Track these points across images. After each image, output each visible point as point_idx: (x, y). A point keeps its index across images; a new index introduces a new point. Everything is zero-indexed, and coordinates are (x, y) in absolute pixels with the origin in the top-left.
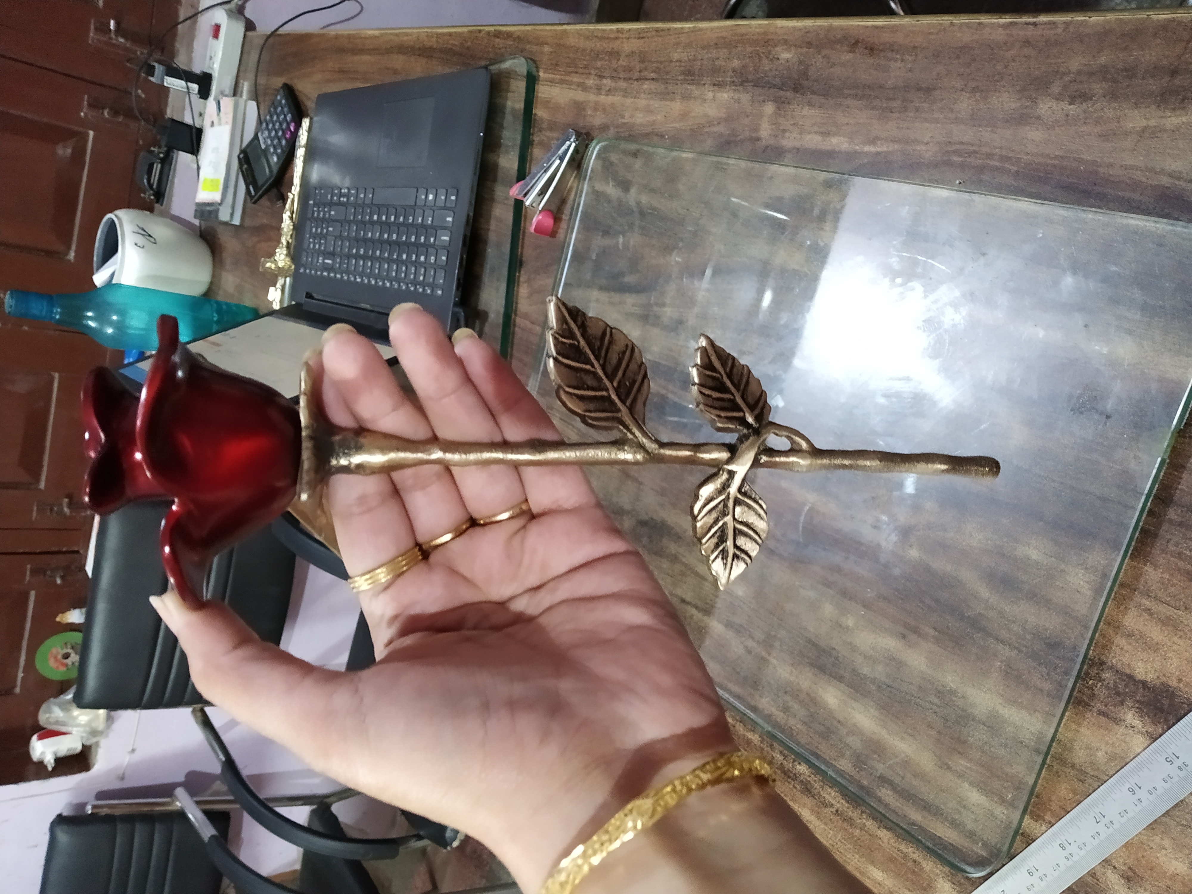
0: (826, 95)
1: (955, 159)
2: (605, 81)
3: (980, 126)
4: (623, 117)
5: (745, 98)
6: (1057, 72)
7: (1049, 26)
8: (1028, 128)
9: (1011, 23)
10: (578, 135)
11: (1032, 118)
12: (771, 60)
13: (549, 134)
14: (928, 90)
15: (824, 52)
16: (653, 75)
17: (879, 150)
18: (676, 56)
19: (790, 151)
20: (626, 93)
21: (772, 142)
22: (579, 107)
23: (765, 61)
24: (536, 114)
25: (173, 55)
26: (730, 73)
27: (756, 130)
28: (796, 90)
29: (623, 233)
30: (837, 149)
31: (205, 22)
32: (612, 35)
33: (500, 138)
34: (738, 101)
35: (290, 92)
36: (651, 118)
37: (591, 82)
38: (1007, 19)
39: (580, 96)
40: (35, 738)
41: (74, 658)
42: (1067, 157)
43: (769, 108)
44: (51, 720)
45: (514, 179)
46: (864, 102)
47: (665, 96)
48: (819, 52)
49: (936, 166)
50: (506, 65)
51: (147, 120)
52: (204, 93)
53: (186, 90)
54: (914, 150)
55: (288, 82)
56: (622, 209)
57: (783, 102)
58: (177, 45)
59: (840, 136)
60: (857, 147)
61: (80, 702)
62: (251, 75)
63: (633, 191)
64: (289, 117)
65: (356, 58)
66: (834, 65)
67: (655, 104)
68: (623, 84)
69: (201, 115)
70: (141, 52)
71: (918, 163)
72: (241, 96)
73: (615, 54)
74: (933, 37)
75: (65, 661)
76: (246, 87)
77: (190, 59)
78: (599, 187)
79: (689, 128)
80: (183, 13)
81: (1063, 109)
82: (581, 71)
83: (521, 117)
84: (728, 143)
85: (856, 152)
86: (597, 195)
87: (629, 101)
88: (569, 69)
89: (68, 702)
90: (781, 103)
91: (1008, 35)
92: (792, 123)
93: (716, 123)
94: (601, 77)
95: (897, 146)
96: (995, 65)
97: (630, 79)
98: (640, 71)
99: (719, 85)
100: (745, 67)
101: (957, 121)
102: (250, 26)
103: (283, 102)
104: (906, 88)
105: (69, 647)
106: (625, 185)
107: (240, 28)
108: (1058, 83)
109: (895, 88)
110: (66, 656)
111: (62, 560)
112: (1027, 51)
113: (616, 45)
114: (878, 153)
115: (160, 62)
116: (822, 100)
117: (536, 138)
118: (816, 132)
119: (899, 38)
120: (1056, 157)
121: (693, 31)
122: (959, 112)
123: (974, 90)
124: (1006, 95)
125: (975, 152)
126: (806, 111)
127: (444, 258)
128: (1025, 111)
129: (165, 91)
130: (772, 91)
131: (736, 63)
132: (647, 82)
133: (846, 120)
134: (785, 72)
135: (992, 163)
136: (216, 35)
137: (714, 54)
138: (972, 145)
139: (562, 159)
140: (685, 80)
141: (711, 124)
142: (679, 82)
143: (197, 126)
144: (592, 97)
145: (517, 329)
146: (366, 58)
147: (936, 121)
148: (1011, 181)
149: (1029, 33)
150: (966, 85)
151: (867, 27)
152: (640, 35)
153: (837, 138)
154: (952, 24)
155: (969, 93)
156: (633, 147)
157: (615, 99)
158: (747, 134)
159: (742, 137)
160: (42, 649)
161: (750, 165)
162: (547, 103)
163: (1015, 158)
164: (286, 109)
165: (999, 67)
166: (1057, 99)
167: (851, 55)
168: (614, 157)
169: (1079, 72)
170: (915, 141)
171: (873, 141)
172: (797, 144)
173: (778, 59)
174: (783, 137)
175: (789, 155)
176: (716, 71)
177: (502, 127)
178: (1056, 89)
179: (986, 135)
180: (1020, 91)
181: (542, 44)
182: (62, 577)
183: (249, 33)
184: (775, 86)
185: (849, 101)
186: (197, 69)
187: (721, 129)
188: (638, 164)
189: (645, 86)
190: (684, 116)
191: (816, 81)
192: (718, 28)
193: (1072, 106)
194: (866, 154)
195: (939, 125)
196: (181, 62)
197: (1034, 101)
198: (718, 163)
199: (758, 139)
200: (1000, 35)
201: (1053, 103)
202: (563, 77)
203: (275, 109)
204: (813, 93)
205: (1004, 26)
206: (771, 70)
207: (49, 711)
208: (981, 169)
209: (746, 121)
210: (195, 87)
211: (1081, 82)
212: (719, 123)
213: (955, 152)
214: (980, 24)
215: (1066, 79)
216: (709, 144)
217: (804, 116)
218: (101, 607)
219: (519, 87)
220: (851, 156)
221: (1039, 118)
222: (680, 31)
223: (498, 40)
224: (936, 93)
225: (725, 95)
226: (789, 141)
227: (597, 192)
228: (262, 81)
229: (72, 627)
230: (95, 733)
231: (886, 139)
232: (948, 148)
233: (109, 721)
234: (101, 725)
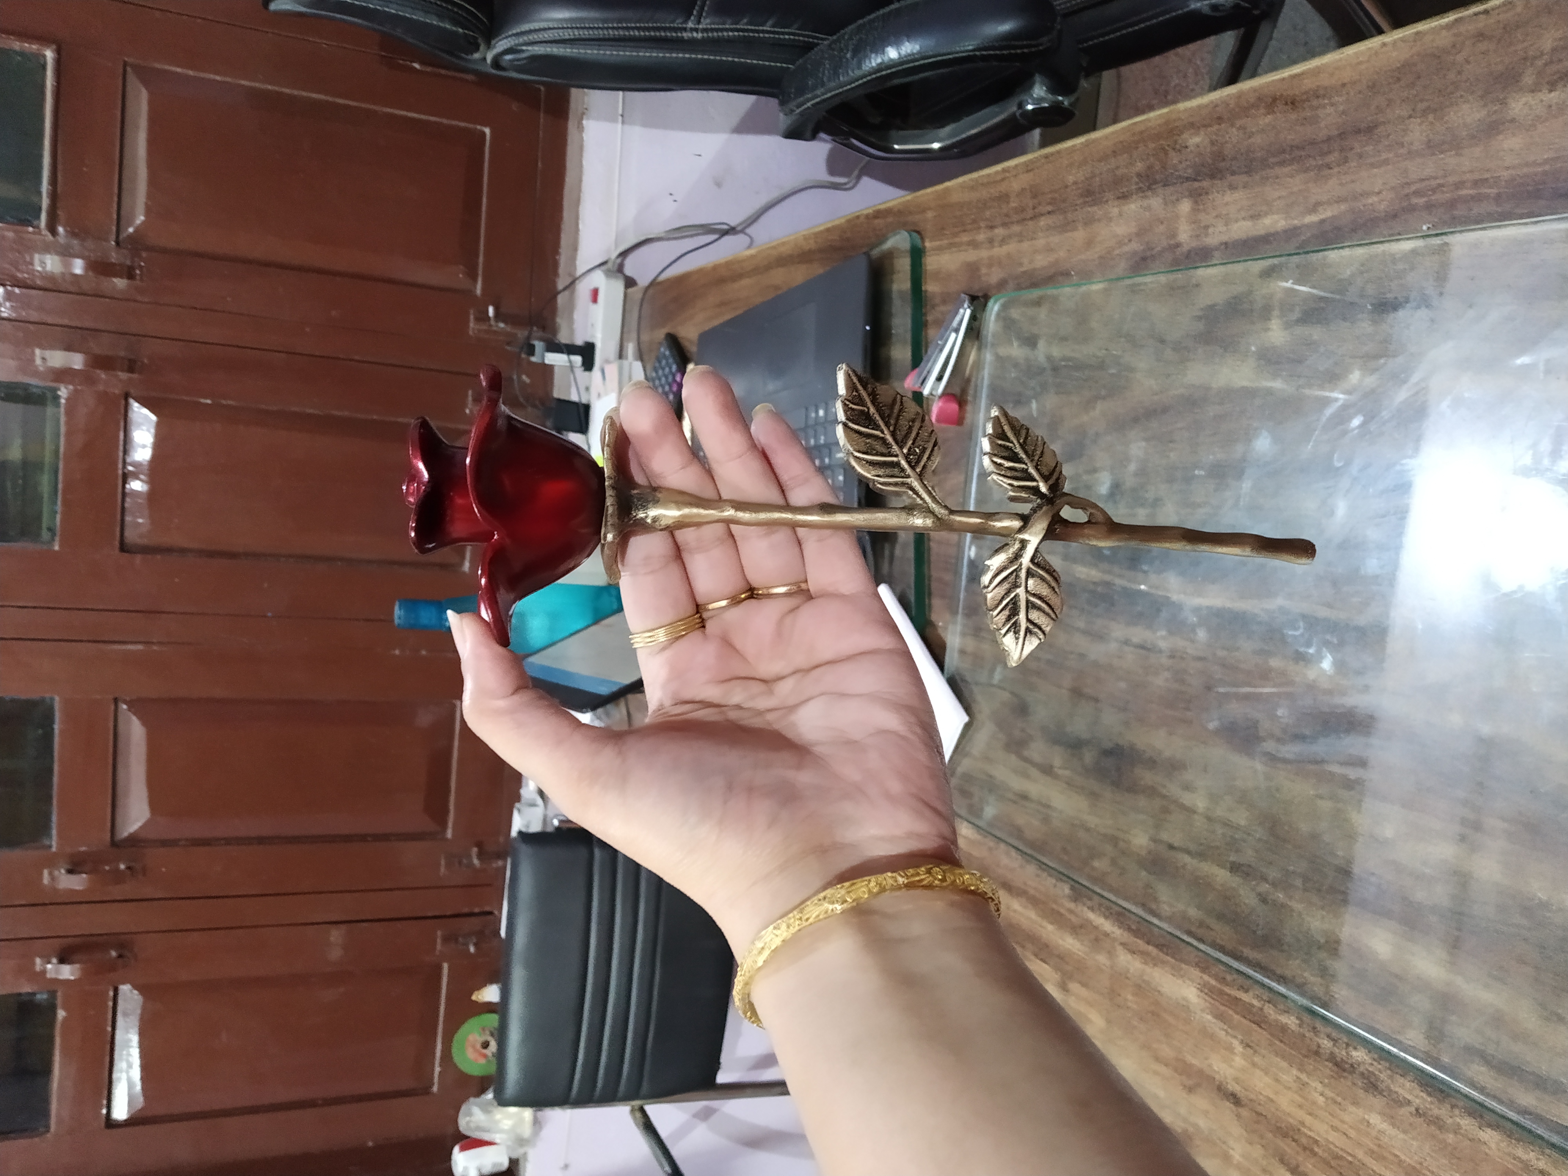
0: (1249, 172)
1: (1415, 200)
2: (996, 231)
3: (1441, 152)
4: (1021, 264)
5: (1155, 202)
6: (1525, 59)
7: (1504, 8)
8: (1501, 137)
9: (1456, 20)
10: (973, 299)
11: (1504, 123)
12: (1179, 151)
13: (943, 308)
14: (1370, 129)
15: (1238, 123)
16: (1050, 208)
17: (1322, 217)
18: (1071, 179)
19: (1217, 249)
20: (1021, 238)
21: (1194, 244)
22: (973, 269)
23: (1172, 154)
24: (926, 291)
25: (554, 331)
26: (1136, 179)
27: (1174, 236)
28: (1212, 177)
29: (1036, 397)
30: (1272, 230)
31: (583, 289)
32: (999, 178)
33: (889, 328)
34: (1148, 208)
35: (674, 342)
36: (1052, 258)
37: (981, 237)
38: (1450, 17)
39: (971, 255)
40: (456, 1149)
41: (493, 1046)
42: (1558, 158)
43: (1185, 206)
44: (472, 1125)
45: (910, 367)
46: (1295, 167)
47: (1066, 227)
48: (1232, 125)
49: (1395, 216)
50: (888, 245)
51: (534, 406)
52: (588, 365)
53: (568, 364)
54: (1364, 206)
55: (672, 331)
56: (1031, 370)
57: (1200, 195)
58: (559, 320)
59: (1273, 214)
60: (1296, 222)
61: (502, 1101)
62: (634, 335)
63: (1041, 344)
64: (674, 368)
65: (736, 285)
66: (1251, 135)
67: (1055, 239)
68: (1016, 228)
69: (587, 389)
70: (521, 334)
71: (1372, 220)
72: (627, 358)
73: (1004, 198)
74: (1363, 67)
75: (485, 1051)
76: (631, 349)
77: (572, 331)
78: (1003, 351)
79: (1096, 256)
80: (561, 284)
81: (1542, 101)
82: (969, 227)
83: (909, 297)
84: (1144, 259)
85: (1296, 228)
86: (1000, 360)
87: (1026, 245)
88: (956, 230)
89: (489, 1103)
90: (1197, 196)
91: (1455, 35)
92: (1214, 215)
93: (1126, 241)
94: (992, 227)
95: (1343, 207)
96: (1445, 75)
97: (1024, 220)
98: (1034, 208)
99: (1124, 197)
100: (1150, 167)
101: (1411, 154)
102: (630, 283)
103: (667, 353)
104: (1342, 135)
105: (488, 1033)
106: (1031, 342)
107: (619, 286)
108: (1529, 71)
109: (1329, 139)
110: (486, 1045)
111: (474, 923)
112: (1483, 46)
113: (1003, 187)
114: (1323, 221)
115: (541, 339)
116: (1244, 178)
117: (930, 318)
118: (1244, 219)
119: (1325, 80)
120: (1546, 161)
121: (1087, 144)
122: (1412, 144)
123: (1425, 112)
124: (1466, 107)
125: (1441, 186)
126: (1229, 197)
127: (841, 478)
128: (1494, 117)
129: (548, 370)
130: (1186, 185)
131: (1139, 166)
132: (1043, 218)
133: (1277, 194)
134: (1197, 159)
135: (1464, 192)
136: (595, 299)
137: (1113, 162)
138: (1436, 178)
139: (957, 331)
140: (1085, 203)
141: (1121, 244)
142: (1078, 208)
143: (584, 401)
144: (984, 253)
145: (931, 544)
146: (746, 282)
147: (1386, 162)
148: (1493, 208)
149: (1481, 25)
150: (1413, 110)
151: (1284, 79)
152: (1028, 168)
153: (1269, 217)
154: (1384, 44)
155: (1420, 117)
156: (1036, 293)
157: (1011, 247)
158: (1165, 243)
159: (1159, 249)
160: (458, 1037)
161: (1172, 277)
162: (937, 275)
163: (1492, 177)
164: (671, 360)
165: (1452, 76)
166: (1533, 91)
167: (1270, 117)
168: (1015, 313)
169: (1554, 50)
170: (1365, 194)
171: (1314, 209)
172: (1224, 238)
173: (1187, 147)
174: (1207, 235)
175: (1217, 254)
176: (1117, 182)
177: (890, 315)
178: (1528, 79)
179: (1450, 160)
180: (1482, 97)
181: (923, 211)
182: (475, 945)
183: (630, 290)
184: (1188, 179)
185: (1278, 171)
186: (579, 341)
187: (1135, 246)
188: (1042, 313)
189: (1042, 223)
190: (1089, 243)
191: (1234, 158)
192: (1113, 133)
193: (1553, 94)
194: (1308, 226)
195: (1390, 167)
196: (563, 338)
197: (1503, 103)
198: (1134, 285)
199: (1178, 245)
200: (1444, 40)
201: (1528, 98)
202: (951, 241)
203: (660, 362)
204: (1233, 173)
205: (1448, 27)
206: (1181, 162)
207: (470, 1114)
208: (1452, 204)
209: (1162, 228)
210: (577, 359)
211: (1560, 60)
212: (1130, 241)
213: (1417, 193)
214: (1417, 33)
215: (1539, 63)
216: (1122, 267)
217: (1227, 204)
218: (518, 975)
219: (903, 265)
220: (1291, 233)
221: (1513, 120)
222: (1073, 149)
223: (876, 221)
224: (1381, 129)
225: (1133, 206)
226: (1213, 239)
227: (1001, 357)
228: (645, 337)
229: (489, 1008)
230: (521, 1142)
231: (1329, 203)
232: (1406, 191)
233: (537, 1123)
234: (527, 1131)
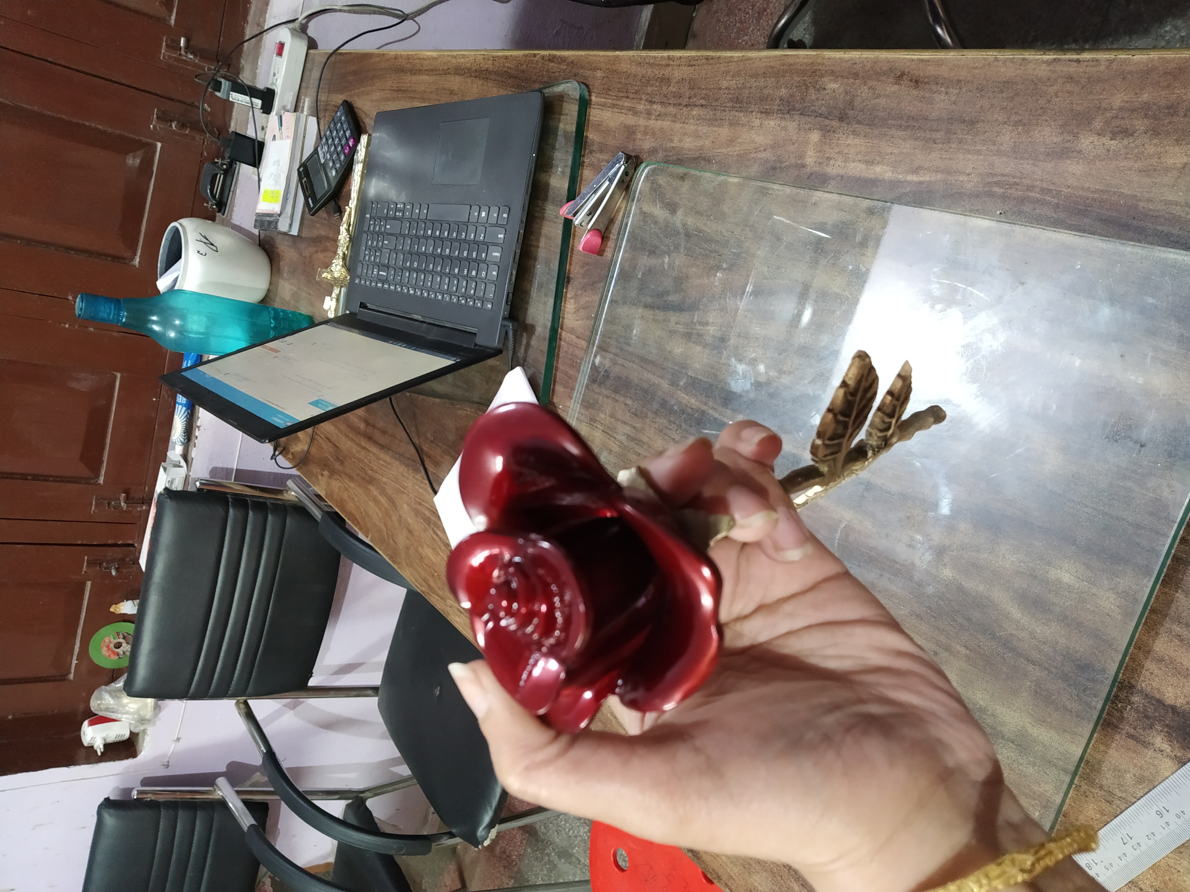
0: (871, 125)
1: (997, 190)
2: (655, 106)
3: (1022, 158)
4: (672, 141)
5: (792, 125)
6: (1099, 108)
7: (1092, 64)
8: (1069, 162)
9: (1055, 59)
10: (628, 158)
11: (1073, 152)
12: (818, 90)
13: (598, 155)
14: (973, 123)
15: (871, 83)
16: (702, 102)
17: (921, 179)
18: (725, 84)
19: (834, 178)
20: (675, 118)
21: (816, 169)
22: (630, 131)
23: (812, 90)
24: (587, 137)
25: (238, 71)
26: (777, 101)
27: (801, 157)
28: (841, 119)
29: (669, 253)
30: (881, 178)
31: (270, 40)
32: (664, 62)
33: (551, 158)
34: (785, 129)
35: (349, 109)
36: (699, 143)
37: (641, 107)
38: (1050, 56)
39: (630, 120)
40: (86, 723)
41: (126, 648)
42: (1106, 191)
43: (815, 137)
44: (103, 707)
45: (565, 199)
46: (908, 133)
47: (713, 121)
48: (865, 83)
49: (977, 196)
50: (559, 89)
51: (211, 133)
52: (267, 108)
53: (250, 105)
54: (956, 181)
55: (349, 100)
56: (669, 230)
57: (829, 131)
58: (243, 62)
59: (884, 165)
60: (900, 177)
61: (130, 690)
62: (312, 92)
63: (680, 213)
64: (348, 133)
65: (414, 78)
66: (879, 96)
67: (703, 129)
68: (672, 110)
69: (263, 129)
70: (208, 67)
71: (960, 194)
72: (302, 112)
73: (665, 81)
74: (977, 71)
75: (117, 650)
76: (307, 103)
77: (254, 75)
78: (646, 208)
79: (736, 153)
80: (249, 32)
81: (1104, 144)
82: (631, 96)
83: (573, 140)
84: (774, 168)
85: (899, 181)
86: (644, 215)
87: (678, 126)
88: (621, 94)
89: (119, 690)
90: (826, 131)
91: (1051, 71)
92: (837, 151)
93: (762, 149)
94: (652, 102)
95: (939, 176)
96: (1037, 100)
97: (680, 105)
98: (690, 98)
99: (767, 113)
100: (792, 96)
101: (999, 153)
102: (312, 44)
103: (343, 118)
104: (950, 120)
105: (121, 636)
106: (672, 208)
107: (302, 46)
108: (1099, 118)
109: (939, 120)
110: (118, 646)
111: (118, 552)
112: (1069, 87)
113: (667, 72)
114: (921, 183)
115: (226, 78)
116: (868, 130)
117: (587, 160)
118: (860, 161)
119: (944, 71)
120: (1096, 191)
121: (742, 60)
122: (1002, 144)
123: (1017, 123)
124: (1048, 129)
125: (1016, 184)
126: (851, 140)
127: (495, 273)
128: (1067, 145)
129: (229, 106)
130: (819, 119)
131: (783, 92)
132: (696, 109)
133: (890, 150)
134: (831, 102)
135: (1031, 194)
136: (280, 53)
137: (762, 82)
138: (1014, 177)
139: (611, 181)
140: (733, 107)
141: (757, 150)
142: (727, 109)
143: (259, 139)
144: (642, 122)
145: (562, 343)
146: (424, 78)
147: (979, 153)
148: (1050, 213)
149: (1071, 70)
150: (1008, 118)
151: (913, 60)
152: (691, 63)
153: (880, 166)
154: (996, 59)
155: (1012, 126)
156: (681, 170)
157: (665, 124)
158: (793, 161)
159: (787, 163)
160: (96, 637)
161: (795, 191)
162: (598, 126)
163: (1055, 190)
164: (345, 126)
165: (1042, 102)
166: (1099, 134)
167: (896, 87)
168: (662, 180)
169: (1121, 109)
170: (957, 172)
171: (916, 171)
172: (842, 172)
173: (825, 89)
174: (828, 165)
175: (833, 183)
176: (763, 99)
177: (554, 148)
178: (1097, 124)
179: (1027, 167)
180: (1061, 126)
181: (595, 69)
182: (117, 569)
183: (311, 51)
184: (821, 115)
185: (893, 132)
186: (261, 85)
187: (768, 155)
188: (685, 187)
189: (695, 112)
190: (731, 141)
191: (862, 111)
192: (767, 57)
193: (1112, 142)
194: (909, 183)
195: (981, 157)
196: (245, 78)
197: (1076, 136)
198: (764, 188)
199: (803, 166)
200: (1043, 71)
201: (1094, 139)
202: (615, 102)
203: (335, 125)
204: (859, 122)
205: (1049, 63)
206: (817, 99)
207: (101, 699)
208: (1022, 200)
209: (792, 148)
210: (258, 102)
211: (1123, 118)
212: (765, 150)
213: (997, 183)
214: (1024, 59)
215: (1109, 115)
216: (754, 169)
217: (849, 145)
218: (154, 599)
219: (571, 110)
220: (894, 184)
221: (1080, 152)
222: (730, 60)
223: (552, 64)
224: (981, 125)
225: (772, 123)
226: (834, 169)
227: (645, 213)
228: (323, 97)
229: (125, 618)
230: (142, 720)
231: (928, 169)
232: (990, 180)
233: (157, 708)
234: (148, 713)
